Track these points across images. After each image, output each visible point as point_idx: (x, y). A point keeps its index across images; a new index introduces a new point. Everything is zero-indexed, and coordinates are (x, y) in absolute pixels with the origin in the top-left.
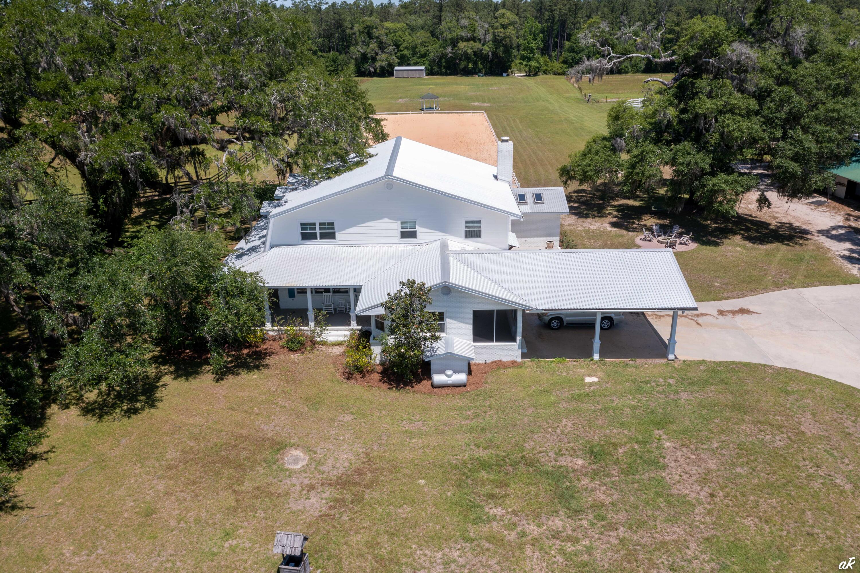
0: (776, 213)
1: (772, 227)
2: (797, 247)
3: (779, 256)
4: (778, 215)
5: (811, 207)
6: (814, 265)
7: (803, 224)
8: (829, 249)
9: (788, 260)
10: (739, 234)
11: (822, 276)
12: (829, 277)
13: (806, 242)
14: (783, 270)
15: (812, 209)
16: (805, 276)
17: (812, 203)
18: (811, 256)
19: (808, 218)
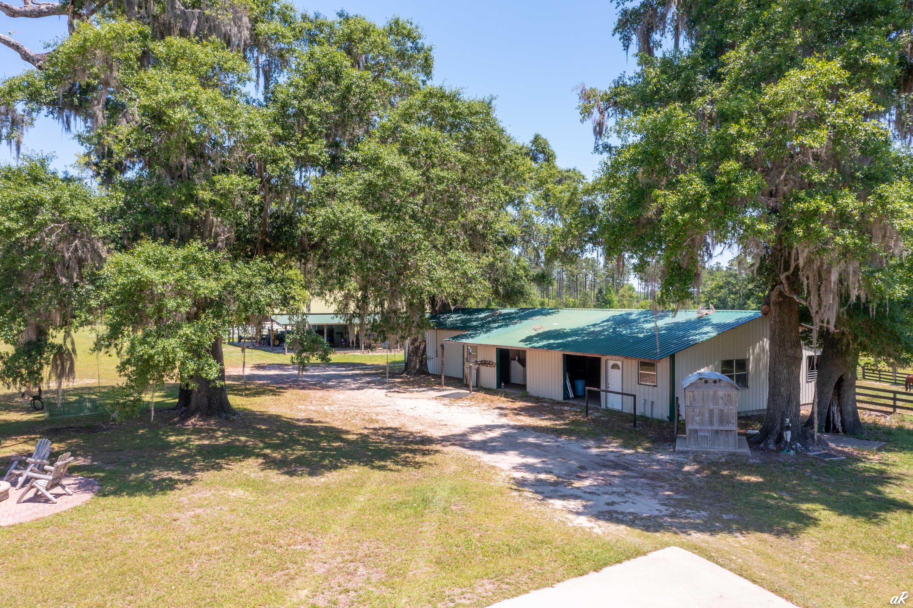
0: (377, 414)
1: (350, 437)
2: (408, 473)
3: (361, 499)
4: (380, 417)
5: (443, 402)
6: (466, 516)
7: (431, 427)
8: (493, 467)
9: (387, 508)
10: (258, 456)
11: (497, 551)
12: (518, 551)
13: (427, 459)
14: (364, 549)
15: (445, 405)
16: (439, 562)
17: (444, 396)
18: (453, 489)
19: (439, 417)
